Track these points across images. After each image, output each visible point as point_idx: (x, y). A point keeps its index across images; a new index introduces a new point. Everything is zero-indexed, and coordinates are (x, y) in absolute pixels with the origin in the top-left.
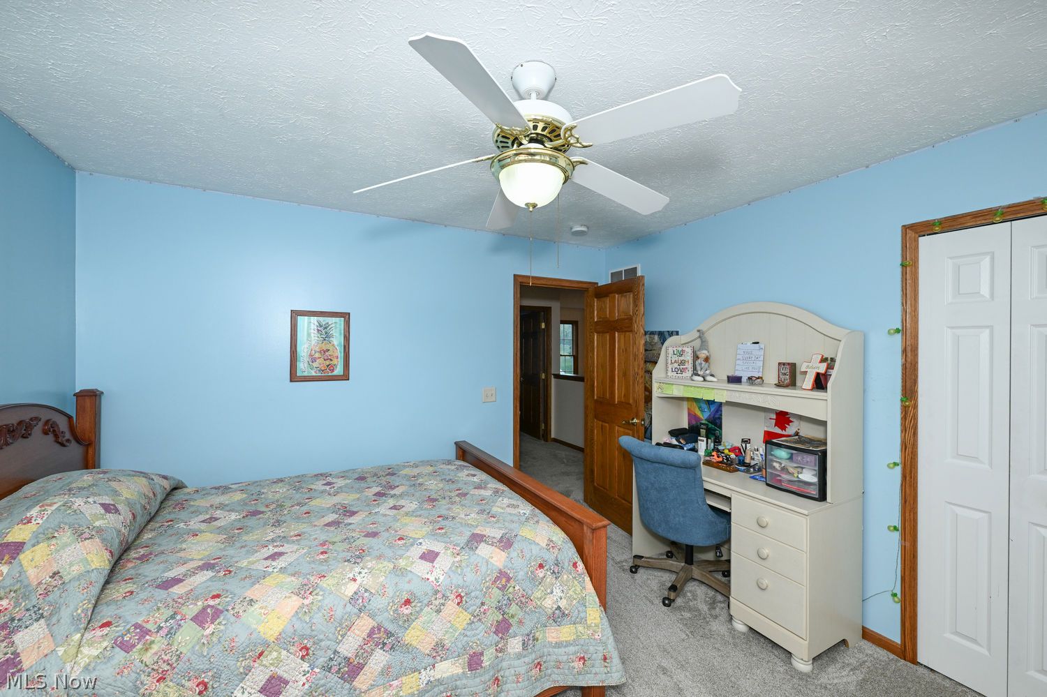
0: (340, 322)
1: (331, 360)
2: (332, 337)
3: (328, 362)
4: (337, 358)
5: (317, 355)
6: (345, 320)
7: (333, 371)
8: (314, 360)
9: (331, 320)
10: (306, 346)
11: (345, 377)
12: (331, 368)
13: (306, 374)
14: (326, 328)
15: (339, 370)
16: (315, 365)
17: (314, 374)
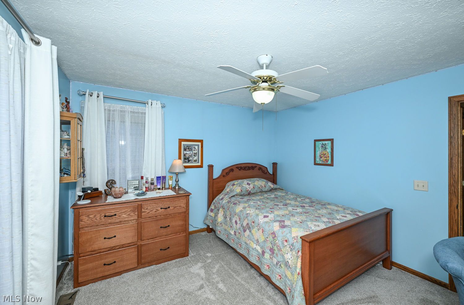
0: (330, 142)
1: (327, 158)
2: (327, 148)
3: (326, 159)
4: (329, 157)
5: (322, 156)
6: (331, 142)
7: (327, 162)
8: (321, 157)
9: (326, 142)
10: (319, 152)
11: (332, 165)
12: (327, 161)
13: (318, 163)
14: (325, 145)
15: (329, 162)
16: (321, 159)
17: (321, 163)
